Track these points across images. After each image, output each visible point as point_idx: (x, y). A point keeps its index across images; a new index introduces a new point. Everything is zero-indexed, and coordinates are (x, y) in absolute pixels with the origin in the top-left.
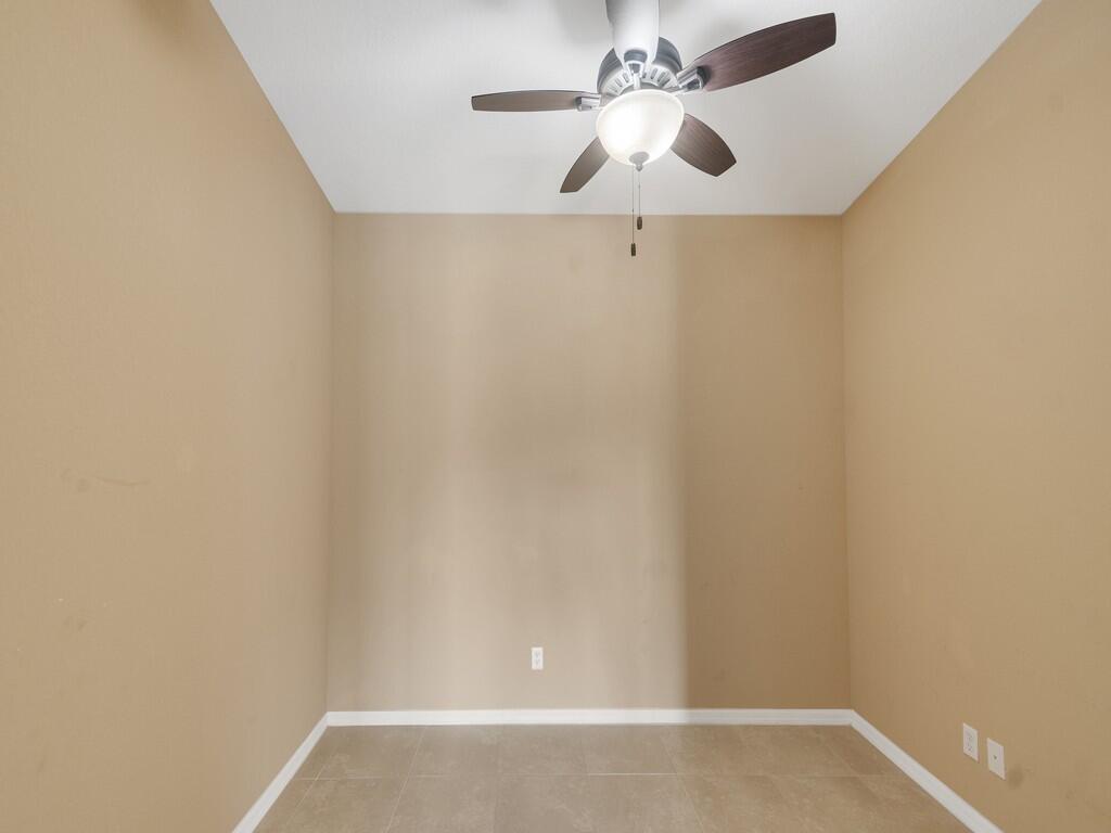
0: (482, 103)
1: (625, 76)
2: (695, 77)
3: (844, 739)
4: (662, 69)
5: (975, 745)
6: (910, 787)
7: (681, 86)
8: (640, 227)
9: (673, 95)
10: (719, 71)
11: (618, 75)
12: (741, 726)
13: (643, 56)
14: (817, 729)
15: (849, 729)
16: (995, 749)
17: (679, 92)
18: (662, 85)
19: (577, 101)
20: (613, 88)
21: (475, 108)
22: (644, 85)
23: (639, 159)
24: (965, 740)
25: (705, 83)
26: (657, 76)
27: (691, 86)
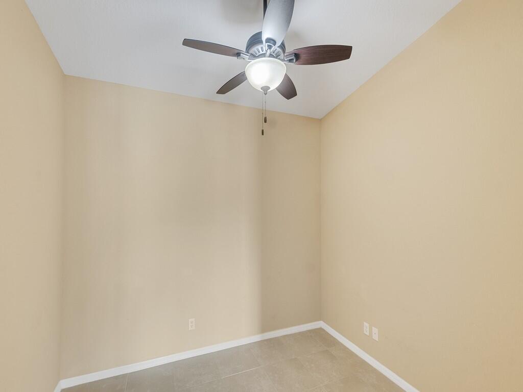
0: (187, 43)
1: (262, 48)
2: (293, 57)
3: (320, 333)
4: (279, 49)
5: (368, 330)
6: (345, 349)
7: (286, 60)
8: (265, 122)
9: (282, 63)
10: (303, 57)
11: (259, 47)
12: (281, 336)
13: (275, 43)
14: (310, 331)
15: (321, 329)
16: (375, 330)
17: (285, 62)
18: (277, 56)
19: (238, 54)
20: (255, 52)
21: (184, 44)
22: (271, 56)
23: (265, 89)
24: (365, 328)
25: (297, 60)
26: (276, 52)
27: (290, 61)
